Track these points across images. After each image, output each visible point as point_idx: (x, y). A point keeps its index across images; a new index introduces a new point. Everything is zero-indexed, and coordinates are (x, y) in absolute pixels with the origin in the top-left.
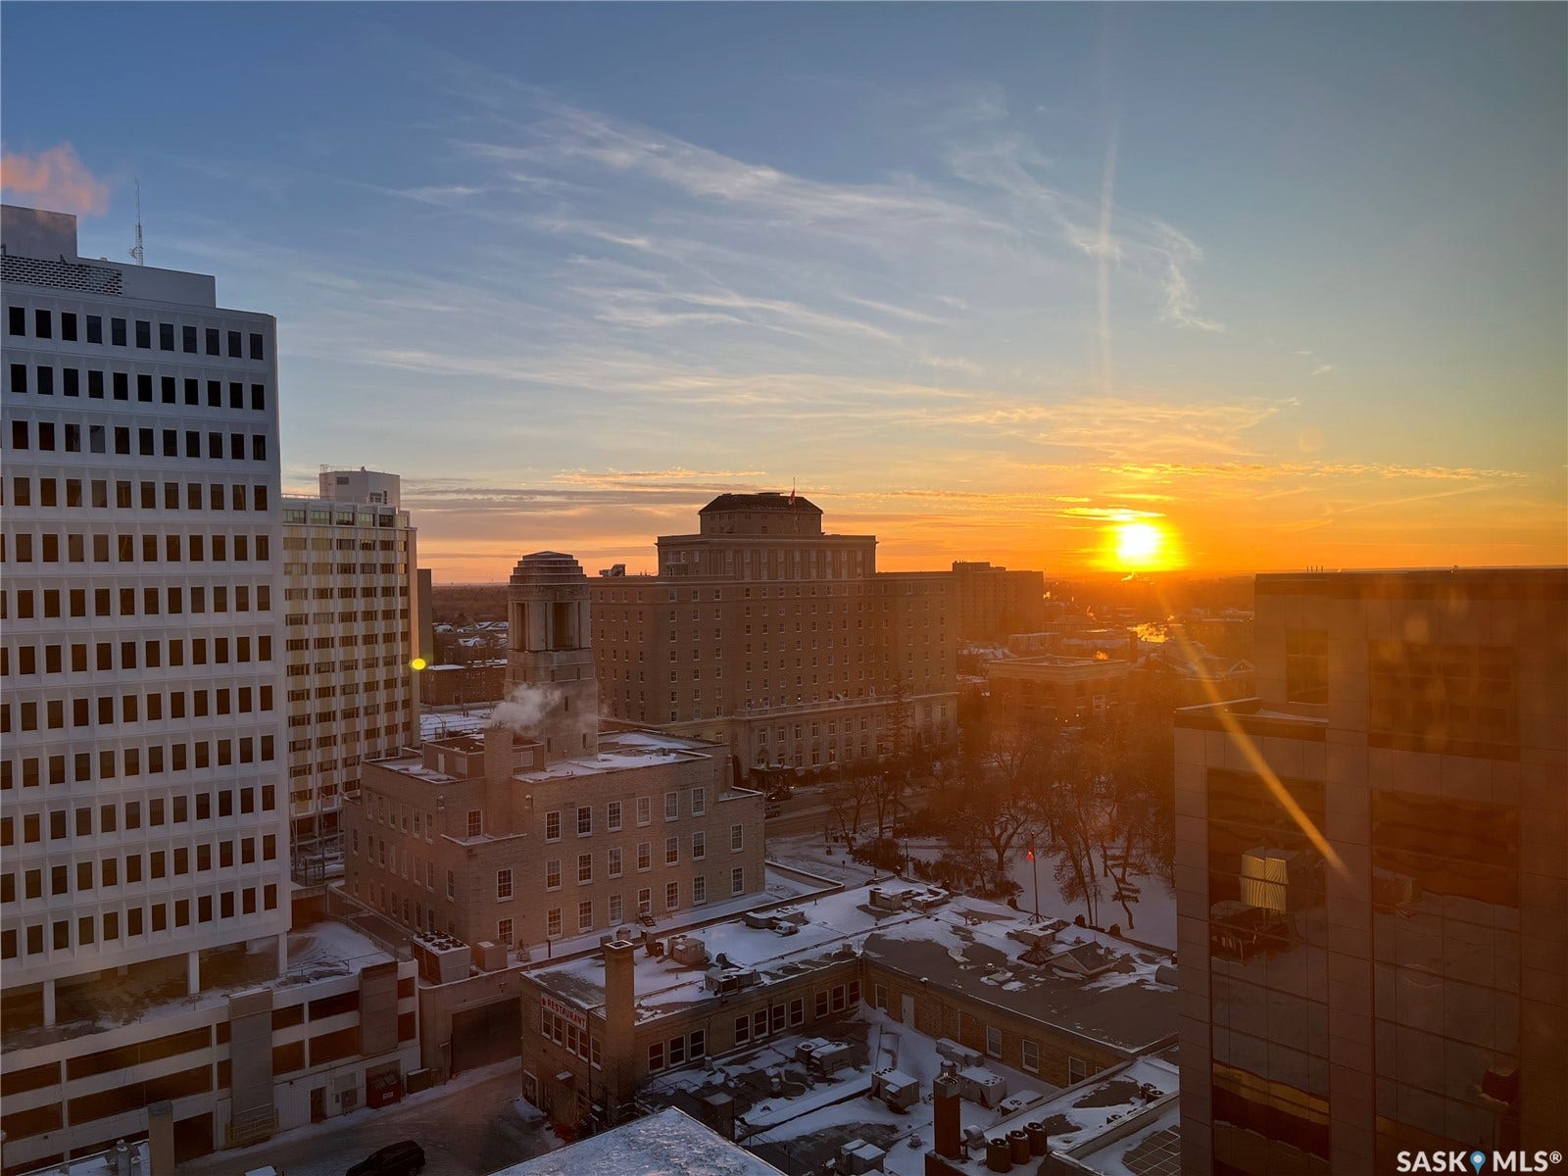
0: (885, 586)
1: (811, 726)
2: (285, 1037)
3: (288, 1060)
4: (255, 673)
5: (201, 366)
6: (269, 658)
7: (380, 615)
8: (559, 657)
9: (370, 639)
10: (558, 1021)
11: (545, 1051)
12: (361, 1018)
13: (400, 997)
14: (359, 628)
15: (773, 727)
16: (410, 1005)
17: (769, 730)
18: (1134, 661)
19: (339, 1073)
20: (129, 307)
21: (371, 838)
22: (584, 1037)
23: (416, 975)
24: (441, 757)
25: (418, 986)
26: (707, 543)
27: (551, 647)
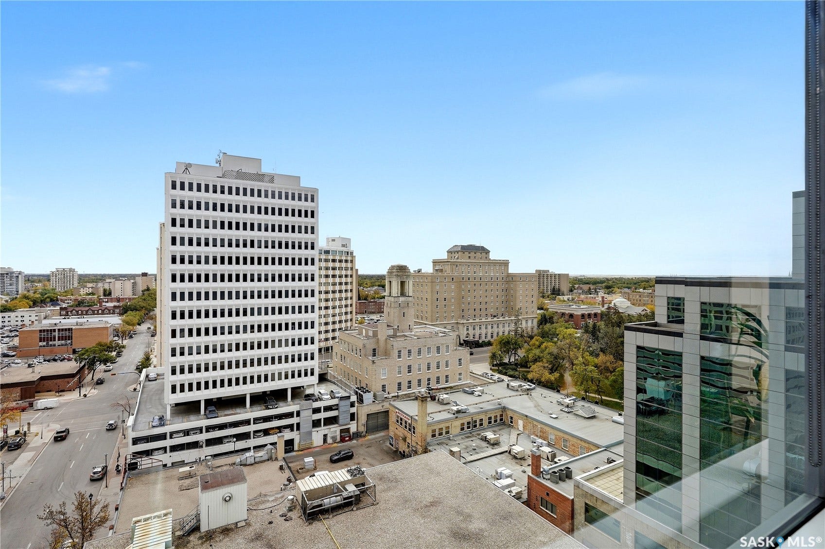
0: (512, 278)
1: (485, 326)
2: (316, 417)
3: (316, 424)
4: (309, 301)
5: (297, 204)
6: (314, 296)
7: (344, 284)
8: (402, 299)
9: (340, 291)
10: (401, 419)
11: (397, 429)
12: (339, 413)
13: (351, 407)
14: (337, 288)
15: (471, 326)
16: (353, 410)
17: (470, 326)
18: (603, 307)
19: (332, 430)
20: (276, 186)
21: (341, 355)
22: (410, 425)
23: (356, 400)
24: (364, 330)
25: (356, 404)
26: (450, 262)
27: (399, 296)
